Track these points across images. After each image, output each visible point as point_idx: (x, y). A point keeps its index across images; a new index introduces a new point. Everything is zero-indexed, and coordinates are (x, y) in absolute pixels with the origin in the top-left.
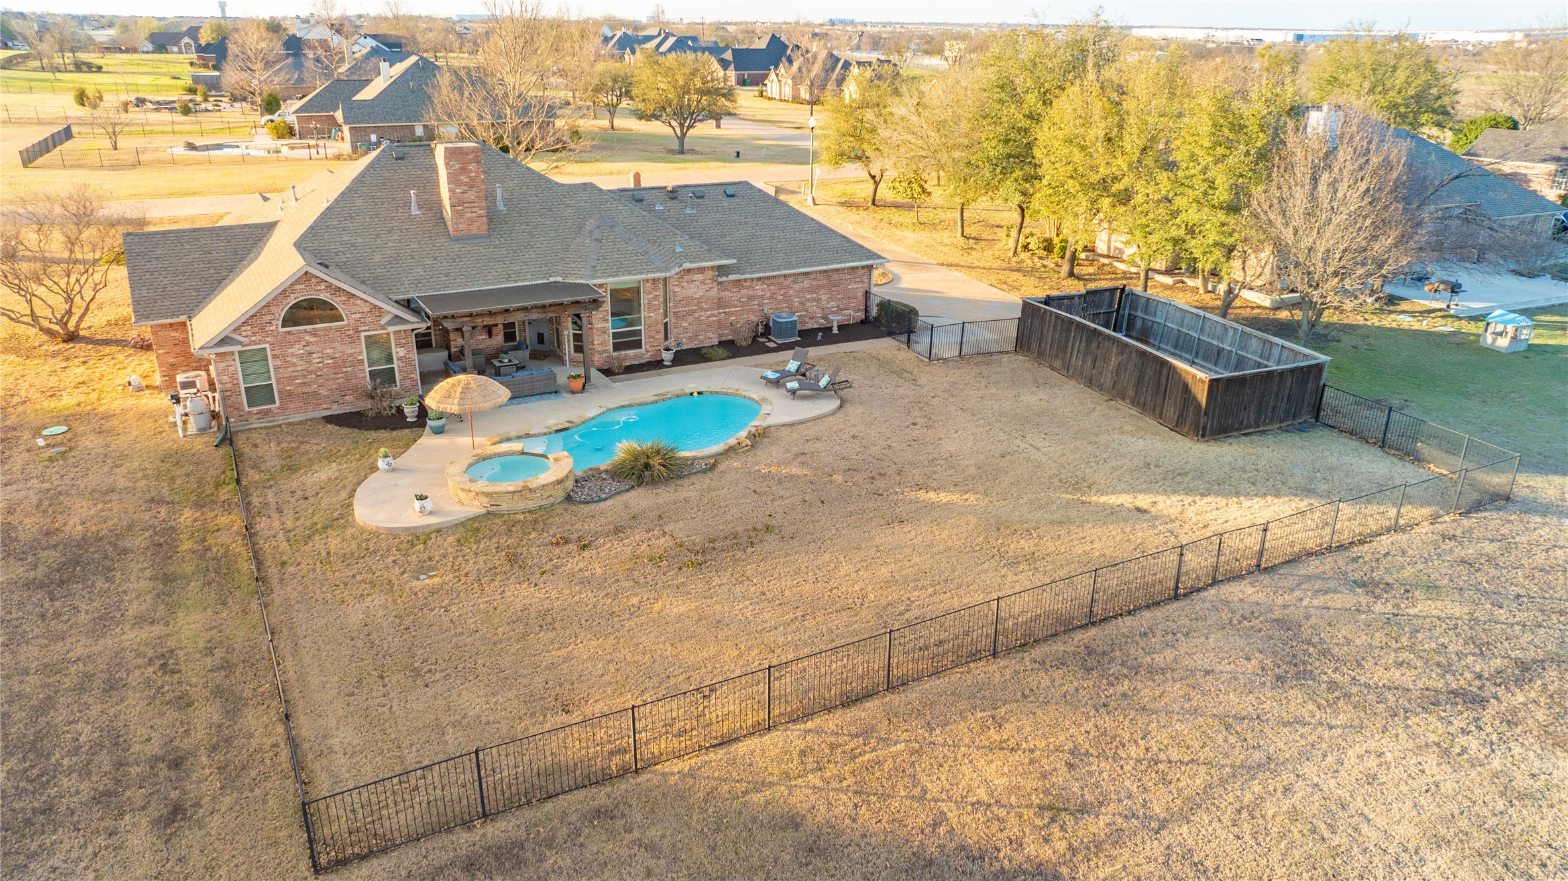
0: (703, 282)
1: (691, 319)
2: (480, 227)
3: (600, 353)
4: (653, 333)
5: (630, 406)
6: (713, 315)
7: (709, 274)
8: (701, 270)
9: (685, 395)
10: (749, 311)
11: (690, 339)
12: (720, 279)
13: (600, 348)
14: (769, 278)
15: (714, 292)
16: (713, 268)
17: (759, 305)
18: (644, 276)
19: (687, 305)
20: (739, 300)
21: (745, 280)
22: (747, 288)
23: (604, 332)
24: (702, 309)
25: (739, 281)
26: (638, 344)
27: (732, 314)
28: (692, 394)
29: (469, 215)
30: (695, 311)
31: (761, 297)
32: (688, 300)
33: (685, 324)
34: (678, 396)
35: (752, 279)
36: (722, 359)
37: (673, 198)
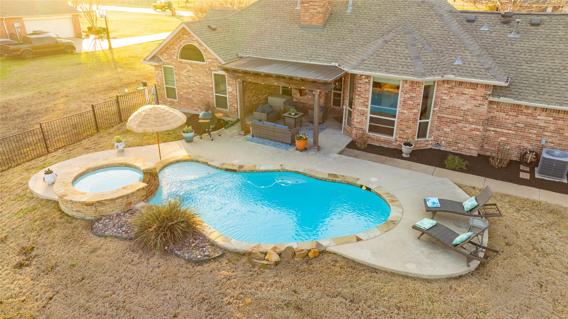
0: (473, 98)
1: (453, 127)
2: (318, 20)
3: (357, 129)
4: (404, 127)
5: (304, 174)
6: (478, 130)
7: (481, 91)
8: (474, 86)
9: (355, 185)
10: (523, 137)
11: (449, 143)
12: (491, 99)
13: (358, 126)
14: (554, 111)
15: (484, 109)
16: (487, 86)
17: (537, 135)
18: (405, 77)
19: (453, 113)
20: (515, 124)
21: (527, 107)
22: (527, 115)
23: (363, 114)
24: (467, 121)
25: (519, 106)
26: (390, 132)
27: (503, 135)
28: (361, 186)
29: (312, 11)
30: (460, 121)
31: (543, 129)
32: (455, 109)
33: (447, 130)
34: (348, 184)
35: (536, 108)
36: (454, 169)
37: (505, 23)
